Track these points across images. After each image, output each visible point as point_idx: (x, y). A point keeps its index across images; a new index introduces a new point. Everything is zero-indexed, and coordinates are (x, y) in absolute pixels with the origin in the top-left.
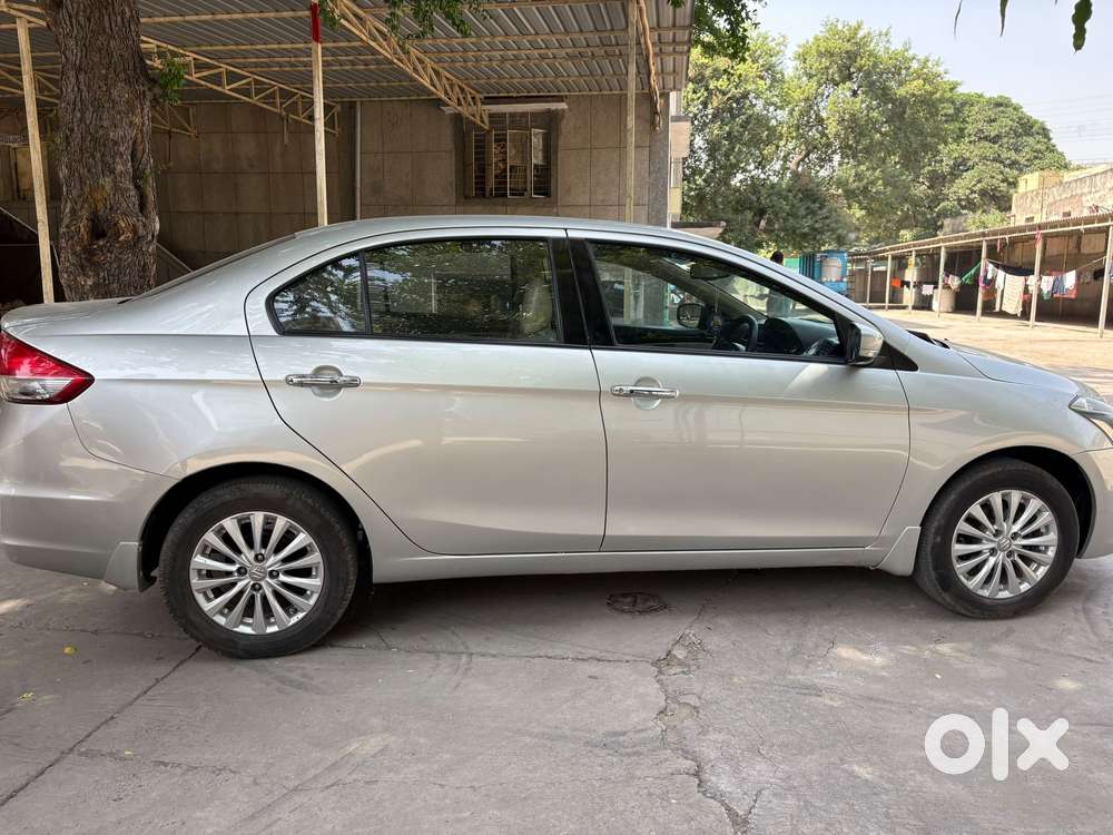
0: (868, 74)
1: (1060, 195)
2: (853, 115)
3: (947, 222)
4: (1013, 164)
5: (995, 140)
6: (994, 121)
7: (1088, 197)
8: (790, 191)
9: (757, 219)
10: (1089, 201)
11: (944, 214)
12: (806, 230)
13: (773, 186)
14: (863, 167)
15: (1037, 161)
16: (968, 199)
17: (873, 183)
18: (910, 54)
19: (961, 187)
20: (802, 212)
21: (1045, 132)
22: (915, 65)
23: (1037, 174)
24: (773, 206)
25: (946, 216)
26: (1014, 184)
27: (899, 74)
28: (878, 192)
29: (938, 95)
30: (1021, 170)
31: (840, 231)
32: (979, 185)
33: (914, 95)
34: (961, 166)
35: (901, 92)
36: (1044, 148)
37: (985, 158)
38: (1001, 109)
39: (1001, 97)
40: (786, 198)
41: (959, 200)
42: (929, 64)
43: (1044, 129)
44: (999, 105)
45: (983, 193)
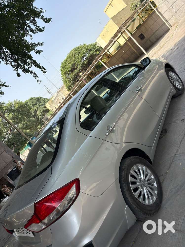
0: (7, 110)
1: (56, 101)
2: (12, 117)
3: (43, 120)
4: (43, 105)
5: (36, 104)
6: (33, 102)
7: (60, 98)
8: (15, 137)
9: (14, 146)
10: (61, 98)
11: (41, 119)
12: (24, 139)
13: (11, 139)
14: (23, 123)
15: (45, 102)
16: (42, 114)
17: (27, 123)
18: (11, 102)
19: (39, 113)
20: (20, 138)
21: (41, 98)
22: (13, 103)
23: (47, 103)
24: (15, 141)
25: (42, 119)
26: (46, 107)
27: (12, 106)
28: (29, 124)
29: (22, 104)
30: (45, 105)
31: (30, 134)
32: (41, 111)
33: (18, 107)
34: (36, 111)
35: (16, 108)
36: (44, 100)
37: (38, 107)
38: (32, 99)
39: (30, 98)
40: (15, 138)
41: (41, 116)
42: (16, 101)
43: (41, 97)
44: (31, 99)
45: (43, 112)
